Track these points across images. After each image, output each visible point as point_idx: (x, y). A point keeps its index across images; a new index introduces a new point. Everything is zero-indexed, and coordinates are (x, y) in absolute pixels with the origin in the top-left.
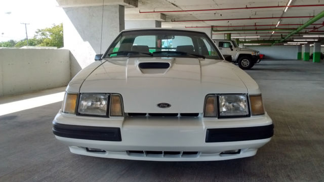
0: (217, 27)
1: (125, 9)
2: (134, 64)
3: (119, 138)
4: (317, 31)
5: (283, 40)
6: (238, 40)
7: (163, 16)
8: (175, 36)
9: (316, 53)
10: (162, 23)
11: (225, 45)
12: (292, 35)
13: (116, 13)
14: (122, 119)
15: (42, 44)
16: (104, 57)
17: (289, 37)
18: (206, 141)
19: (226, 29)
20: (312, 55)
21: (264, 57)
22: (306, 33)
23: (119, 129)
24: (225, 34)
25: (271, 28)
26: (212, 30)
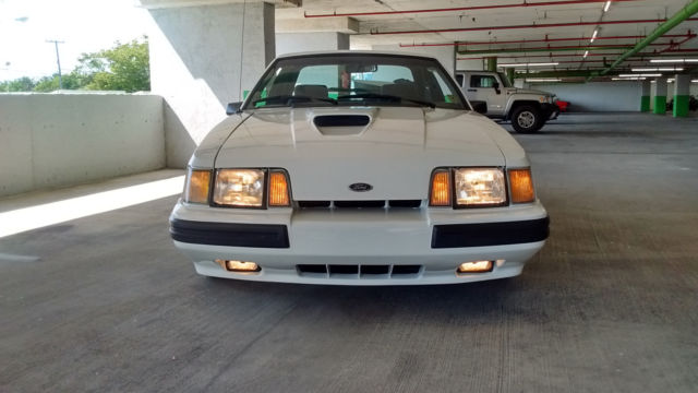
0: (466, 43)
1: (276, 10)
2: (304, 119)
3: (285, 243)
4: (679, 50)
5: (608, 69)
6: (512, 70)
7: (354, 22)
8: (379, 67)
9: (678, 97)
10: (351, 38)
11: (485, 83)
12: (624, 60)
13: (258, 18)
14: (290, 210)
15: (92, 85)
16: (245, 108)
17: (620, 62)
18: (433, 247)
19: (486, 48)
20: (672, 101)
21: (568, 108)
22: (655, 55)
23: (284, 228)
24: (484, 58)
25: (580, 44)
26: (457, 50)
